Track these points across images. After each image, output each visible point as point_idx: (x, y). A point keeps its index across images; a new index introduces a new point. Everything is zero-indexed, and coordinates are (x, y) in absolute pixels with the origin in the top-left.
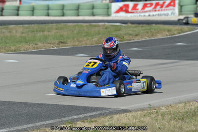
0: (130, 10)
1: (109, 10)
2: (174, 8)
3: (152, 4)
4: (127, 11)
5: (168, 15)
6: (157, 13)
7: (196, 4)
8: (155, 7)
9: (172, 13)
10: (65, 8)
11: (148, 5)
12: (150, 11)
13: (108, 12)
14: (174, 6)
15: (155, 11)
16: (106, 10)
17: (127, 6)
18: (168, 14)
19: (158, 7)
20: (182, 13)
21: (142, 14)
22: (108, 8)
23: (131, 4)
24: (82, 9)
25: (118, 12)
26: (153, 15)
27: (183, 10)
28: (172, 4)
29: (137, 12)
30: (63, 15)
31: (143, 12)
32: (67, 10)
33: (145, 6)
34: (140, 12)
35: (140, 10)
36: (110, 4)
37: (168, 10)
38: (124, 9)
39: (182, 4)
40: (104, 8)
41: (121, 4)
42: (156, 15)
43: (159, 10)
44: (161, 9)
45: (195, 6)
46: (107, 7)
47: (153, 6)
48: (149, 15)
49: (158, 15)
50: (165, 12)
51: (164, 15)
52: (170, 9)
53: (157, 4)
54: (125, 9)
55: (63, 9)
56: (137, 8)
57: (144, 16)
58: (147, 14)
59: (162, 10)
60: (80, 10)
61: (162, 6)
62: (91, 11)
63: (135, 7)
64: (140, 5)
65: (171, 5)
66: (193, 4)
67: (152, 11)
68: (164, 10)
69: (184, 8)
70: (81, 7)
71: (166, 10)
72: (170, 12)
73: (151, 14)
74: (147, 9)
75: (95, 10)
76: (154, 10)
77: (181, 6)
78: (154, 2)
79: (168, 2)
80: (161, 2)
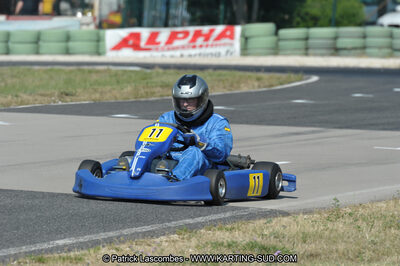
0: (143, 44)
1: (101, 43)
3: (186, 34)
4: (136, 47)
5: (218, 55)
7: (276, 34)
8: (194, 40)
9: (227, 52)
10: (12, 39)
11: (180, 36)
12: (183, 47)
13: (98, 47)
14: (232, 37)
15: (194, 47)
16: (94, 44)
17: (137, 36)
19: (200, 40)
20: (249, 51)
21: (168, 54)
22: (99, 40)
23: (145, 33)
24: (44, 41)
25: (118, 47)
26: (190, 56)
27: (249, 46)
28: (228, 33)
29: (157, 49)
30: (8, 52)
31: (169, 49)
32: (14, 43)
33: (173, 37)
34: (163, 49)
35: (162, 44)
36: (101, 32)
37: (220, 45)
38: (131, 42)
39: (247, 34)
40: (90, 40)
41: (124, 33)
42: (195, 55)
43: (201, 46)
44: (205, 43)
45: (274, 38)
46: (96, 38)
47: (190, 37)
48: (182, 56)
49: (200, 55)
50: (214, 50)
51: (212, 54)
52: (225, 45)
54: (133, 43)
55: (7, 41)
57: (172, 57)
58: (178, 53)
59: (207, 46)
60: (41, 43)
61: (207, 38)
62: (63, 45)
63: (152, 39)
64: (164, 34)
65: (226, 36)
66: (270, 35)
67: (188, 47)
68: (212, 45)
69: (252, 43)
70: (42, 38)
71: (216, 45)
72: (222, 50)
73: (186, 52)
74: (177, 43)
75: (71, 44)
76: (192, 44)
77: (246, 39)
78: (192, 29)
79: (219, 29)
80: (206, 29)
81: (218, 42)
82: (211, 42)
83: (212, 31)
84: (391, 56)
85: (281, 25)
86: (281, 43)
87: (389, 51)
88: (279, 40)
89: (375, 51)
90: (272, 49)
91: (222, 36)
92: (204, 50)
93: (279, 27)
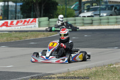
0: (9, 25)
2: (36, 23)
3: (22, 21)
6: (25, 26)
7: (49, 20)
9: (34, 26)
11: (20, 22)
12: (21, 25)
14: (35, 22)
15: (24, 25)
18: (32, 27)
19: (26, 23)
20: (41, 26)
21: (16, 27)
25: (1, 26)
27: (41, 24)
28: (34, 21)
29: (13, 26)
31: (17, 26)
34: (15, 26)
35: (15, 25)
38: (5, 24)
39: (40, 21)
42: (25, 28)
43: (26, 25)
44: (28, 24)
45: (48, 22)
47: (23, 22)
50: (30, 26)
51: (30, 27)
52: (33, 24)
53: (25, 21)
56: (13, 23)
58: (19, 27)
59: (28, 25)
61: (28, 22)
63: (12, 23)
64: (15, 22)
67: (22, 25)
68: (30, 25)
69: (42, 23)
72: (33, 26)
73: (22, 27)
74: (19, 24)
76: (23, 24)
77: (40, 22)
78: (23, 20)
79: (32, 19)
80: (28, 19)
81: (31, 23)
82: (29, 24)
83: (29, 20)
84: (83, 26)
85: (50, 18)
86: (50, 23)
87: (83, 24)
88: (50, 22)
89: (79, 24)
90: (48, 25)
91: (32, 21)
92: (27, 26)
93: (49, 18)
